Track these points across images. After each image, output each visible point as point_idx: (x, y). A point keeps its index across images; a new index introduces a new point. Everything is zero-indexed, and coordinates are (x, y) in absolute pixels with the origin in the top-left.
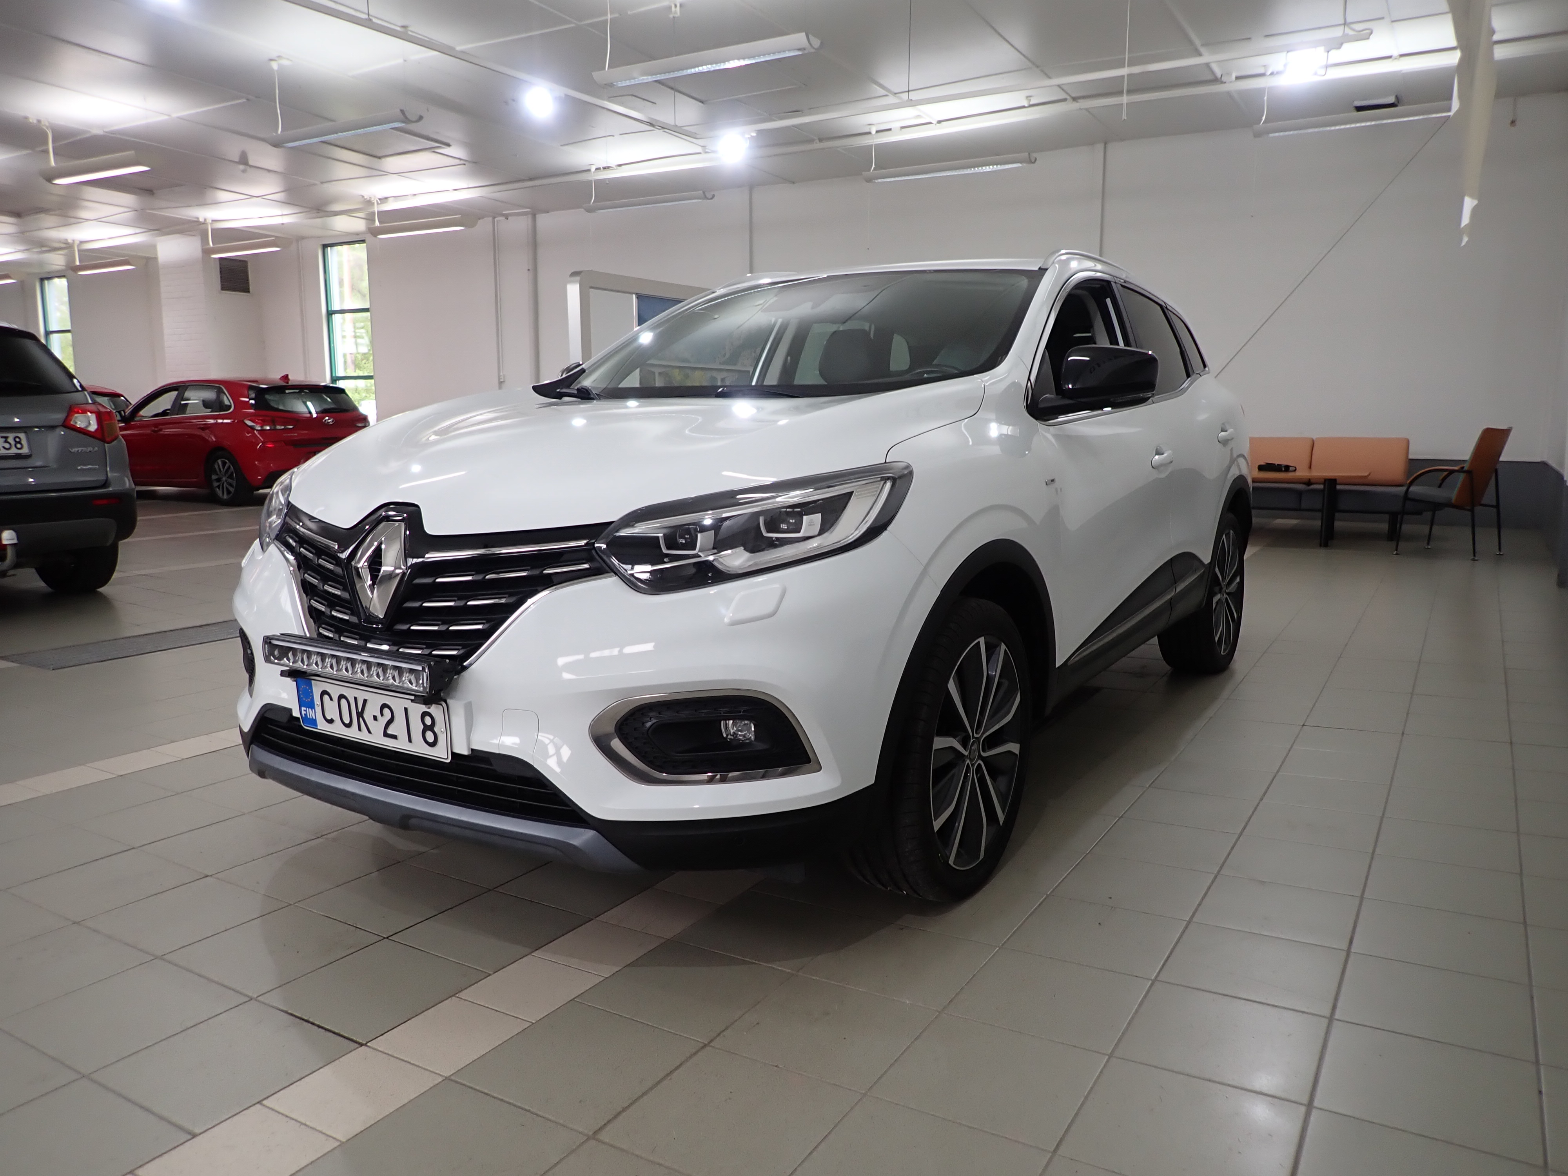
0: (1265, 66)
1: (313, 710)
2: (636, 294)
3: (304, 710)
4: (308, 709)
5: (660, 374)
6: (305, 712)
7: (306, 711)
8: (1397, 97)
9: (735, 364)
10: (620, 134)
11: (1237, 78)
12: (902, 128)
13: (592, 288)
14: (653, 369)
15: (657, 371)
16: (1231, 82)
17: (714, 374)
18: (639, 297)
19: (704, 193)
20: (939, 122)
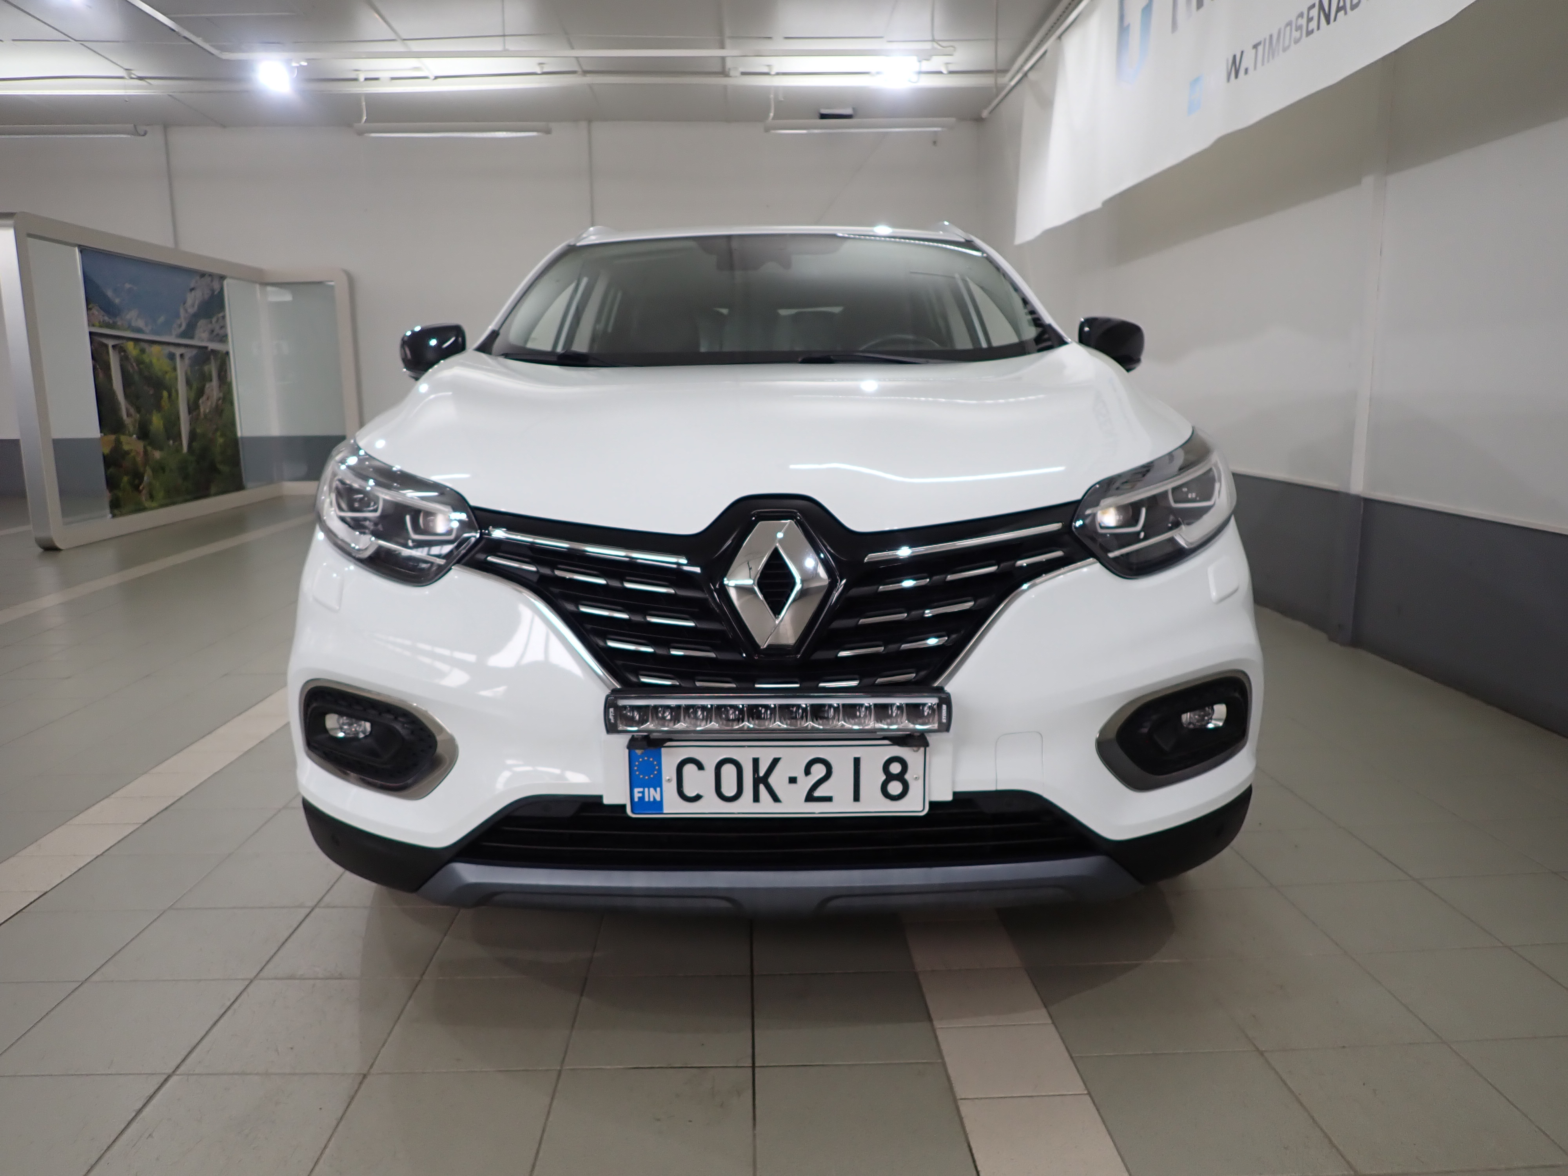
0: (769, 66)
1: (658, 789)
2: (79, 246)
3: (639, 792)
4: (646, 790)
5: (114, 347)
6: (640, 795)
7: (643, 793)
8: (854, 109)
9: (192, 338)
10: (13, 40)
11: (743, 74)
12: (393, 79)
13: (30, 235)
14: (105, 341)
15: (111, 343)
16: (736, 77)
17: (172, 349)
18: (83, 250)
19: (135, 126)
20: (436, 78)
